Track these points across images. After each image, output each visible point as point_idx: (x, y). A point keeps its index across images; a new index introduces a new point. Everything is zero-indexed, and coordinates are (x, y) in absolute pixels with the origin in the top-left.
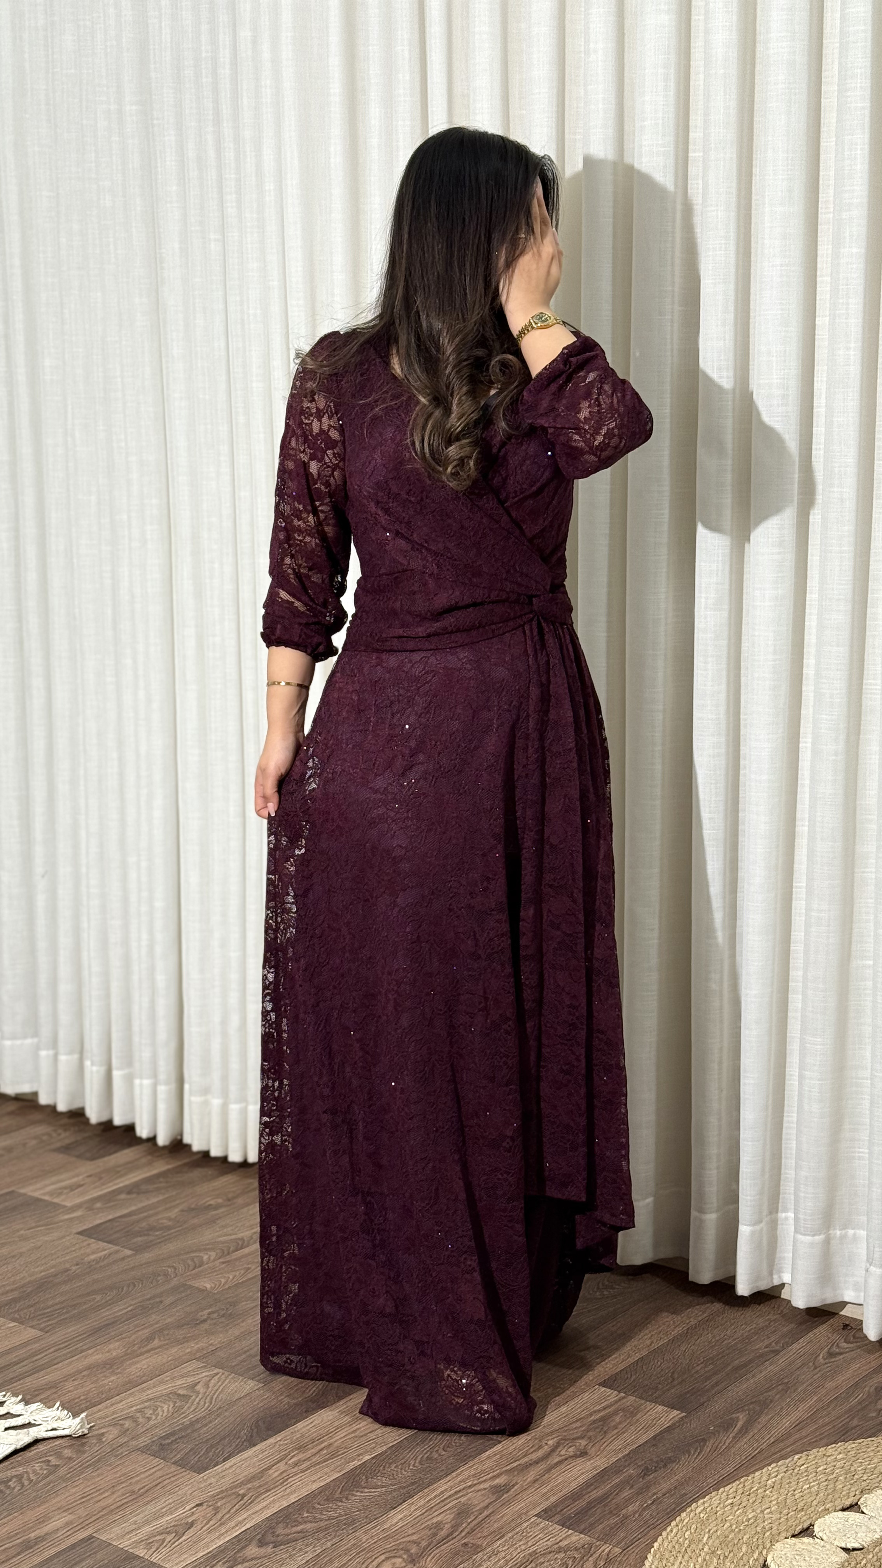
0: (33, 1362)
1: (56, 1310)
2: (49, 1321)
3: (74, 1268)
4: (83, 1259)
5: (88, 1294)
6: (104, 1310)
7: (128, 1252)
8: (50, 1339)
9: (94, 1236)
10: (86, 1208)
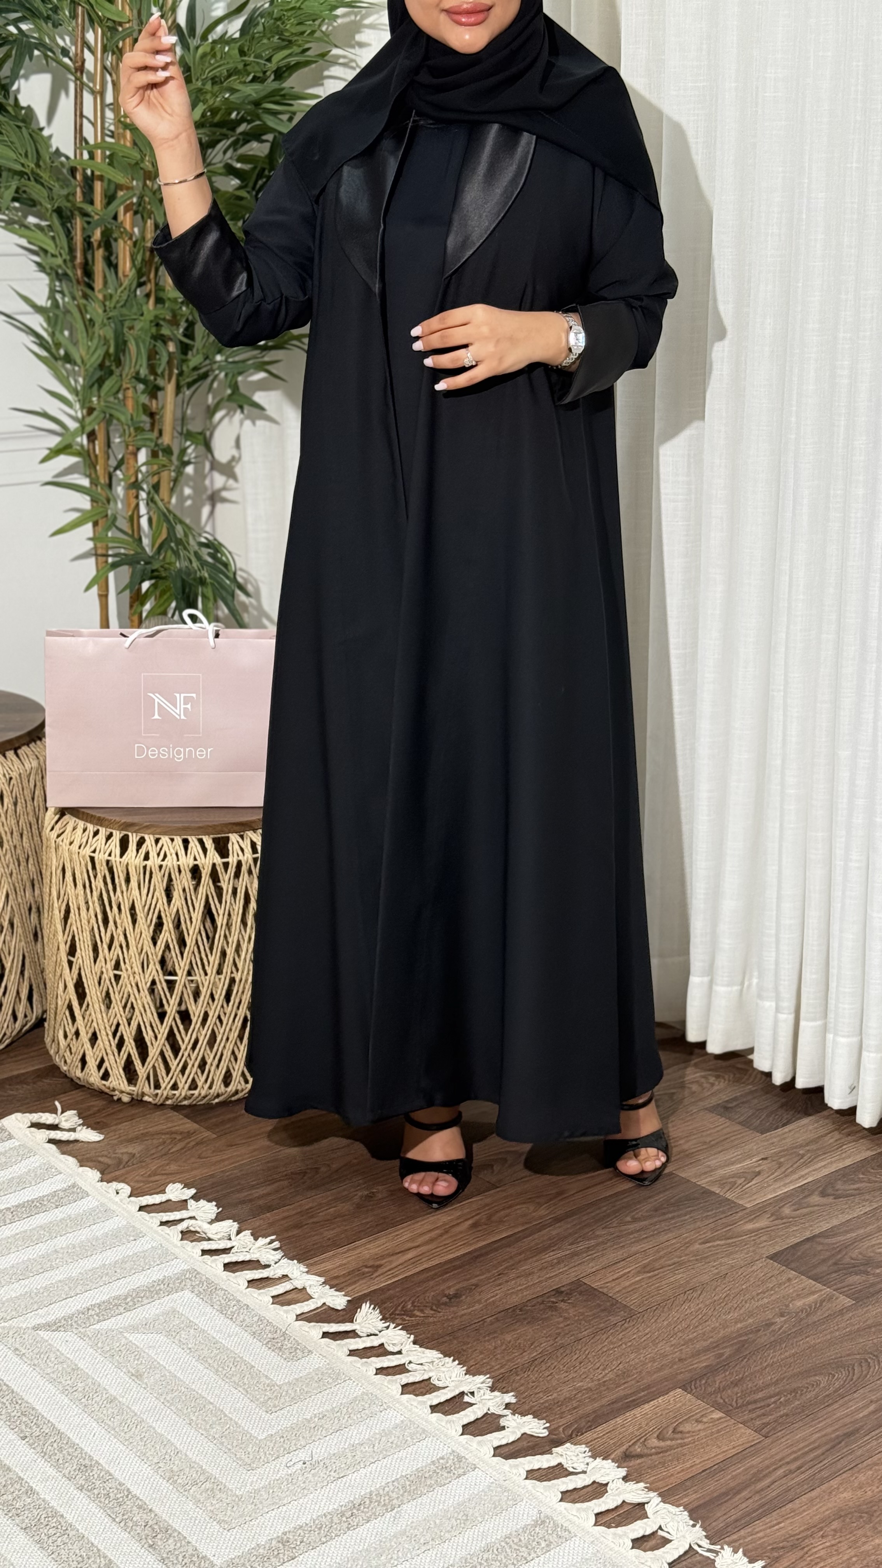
0: (758, 1492)
1: (771, 1397)
2: (764, 1415)
3: (779, 1320)
4: (787, 1306)
5: (807, 1373)
6: (836, 1406)
7: (848, 1302)
8: (773, 1451)
9: (793, 1265)
10: (772, 1215)
